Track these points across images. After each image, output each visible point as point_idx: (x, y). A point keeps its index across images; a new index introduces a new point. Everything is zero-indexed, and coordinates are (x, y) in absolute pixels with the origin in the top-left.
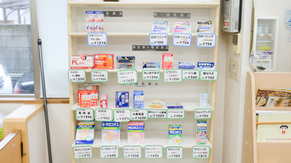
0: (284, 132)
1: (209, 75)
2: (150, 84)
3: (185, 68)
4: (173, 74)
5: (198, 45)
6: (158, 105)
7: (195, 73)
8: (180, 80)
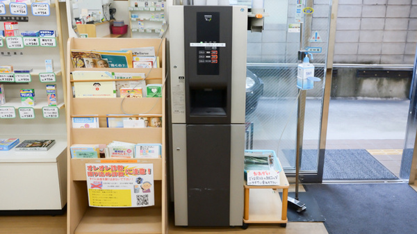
0: (97, 89)
1: (48, 42)
2: (15, 53)
3: (26, 35)
4: (14, 41)
5: (34, 13)
6: (6, 70)
7: (35, 40)
8: (22, 46)
